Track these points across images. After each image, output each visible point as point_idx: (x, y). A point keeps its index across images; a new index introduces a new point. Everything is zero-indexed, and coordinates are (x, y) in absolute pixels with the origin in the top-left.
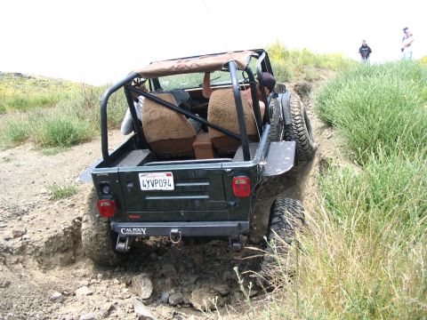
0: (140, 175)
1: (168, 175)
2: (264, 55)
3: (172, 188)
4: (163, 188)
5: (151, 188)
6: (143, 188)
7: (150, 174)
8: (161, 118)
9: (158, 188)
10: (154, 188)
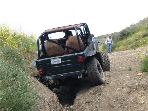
0: (51, 60)
1: (59, 59)
2: (86, 25)
3: (61, 63)
4: (58, 63)
5: (55, 64)
6: (52, 64)
7: (54, 59)
8: (53, 47)
9: (57, 63)
10: (56, 63)
